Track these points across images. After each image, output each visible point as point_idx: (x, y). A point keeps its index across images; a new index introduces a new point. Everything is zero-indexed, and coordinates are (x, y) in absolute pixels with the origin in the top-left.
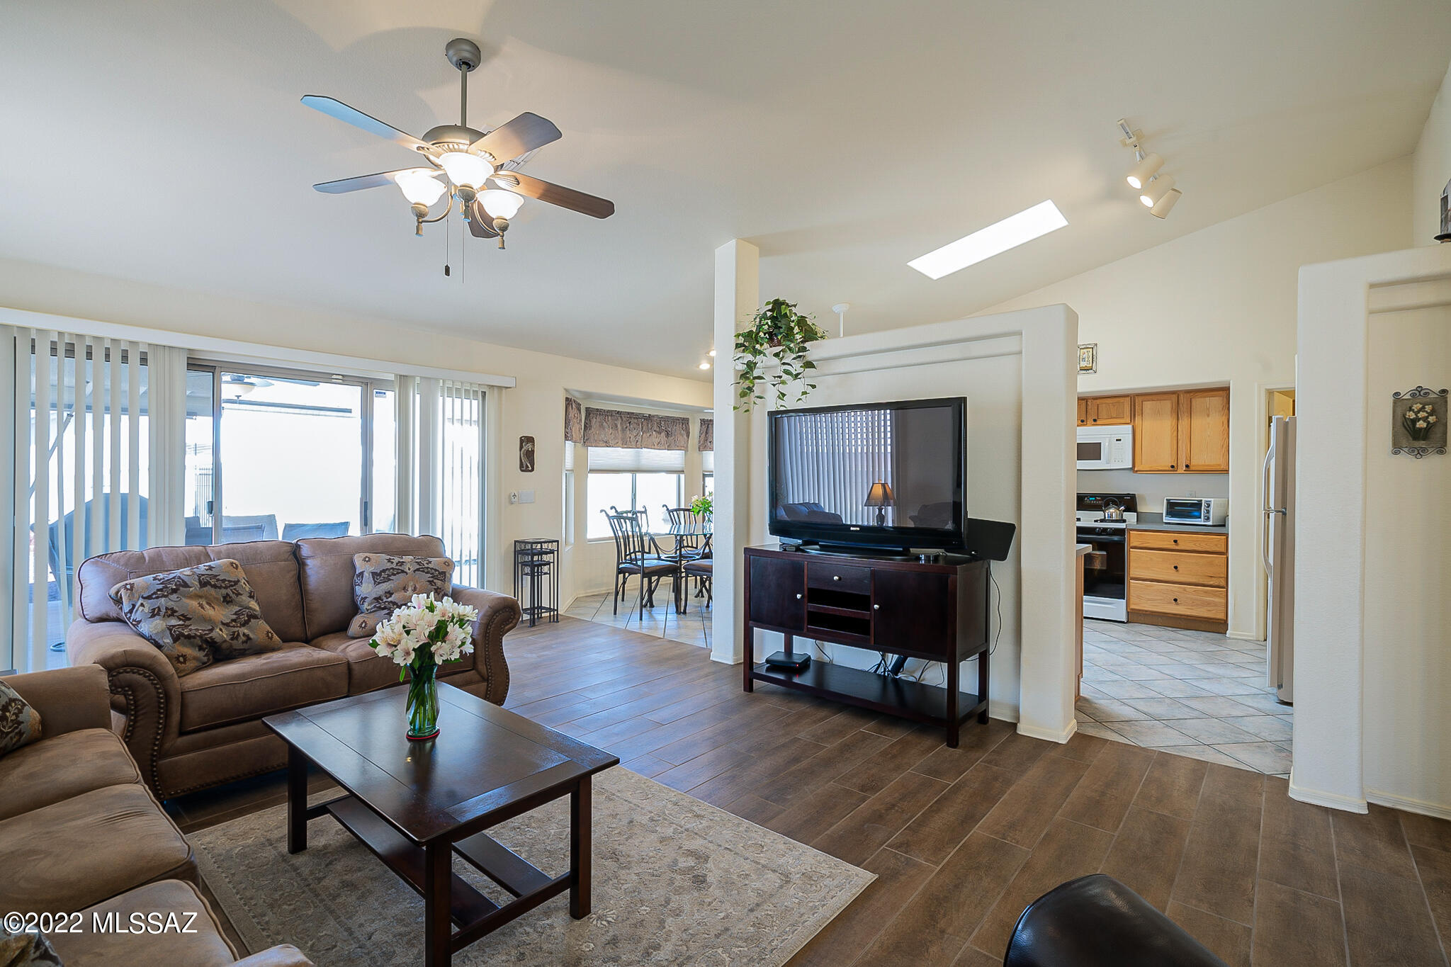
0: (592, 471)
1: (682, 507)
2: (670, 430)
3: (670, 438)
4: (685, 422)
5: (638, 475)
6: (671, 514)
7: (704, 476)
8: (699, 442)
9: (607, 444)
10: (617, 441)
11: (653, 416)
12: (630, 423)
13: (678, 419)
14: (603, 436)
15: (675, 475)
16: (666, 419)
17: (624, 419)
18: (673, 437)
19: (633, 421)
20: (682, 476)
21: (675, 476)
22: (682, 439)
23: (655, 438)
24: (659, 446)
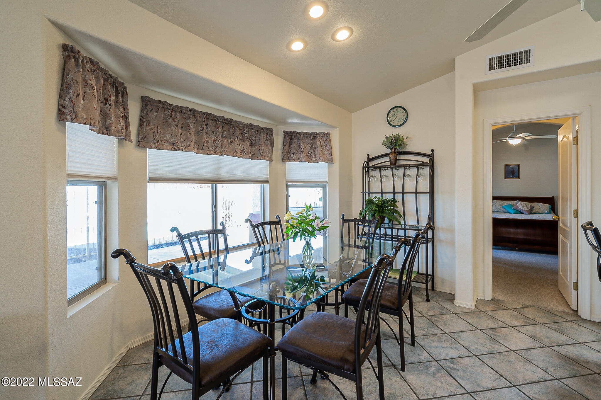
0: (153, 180)
1: (267, 220)
2: (254, 138)
3: (255, 148)
4: (269, 132)
5: (219, 186)
6: (256, 229)
7: (288, 186)
8: (283, 153)
9: (175, 147)
10: (188, 143)
11: (236, 122)
12: (206, 125)
13: (262, 128)
14: (168, 136)
15: (260, 185)
16: (250, 127)
17: (199, 119)
18: (258, 146)
19: (210, 123)
20: (267, 186)
21: (258, 187)
22: (266, 150)
23: (237, 145)
24: (242, 154)
